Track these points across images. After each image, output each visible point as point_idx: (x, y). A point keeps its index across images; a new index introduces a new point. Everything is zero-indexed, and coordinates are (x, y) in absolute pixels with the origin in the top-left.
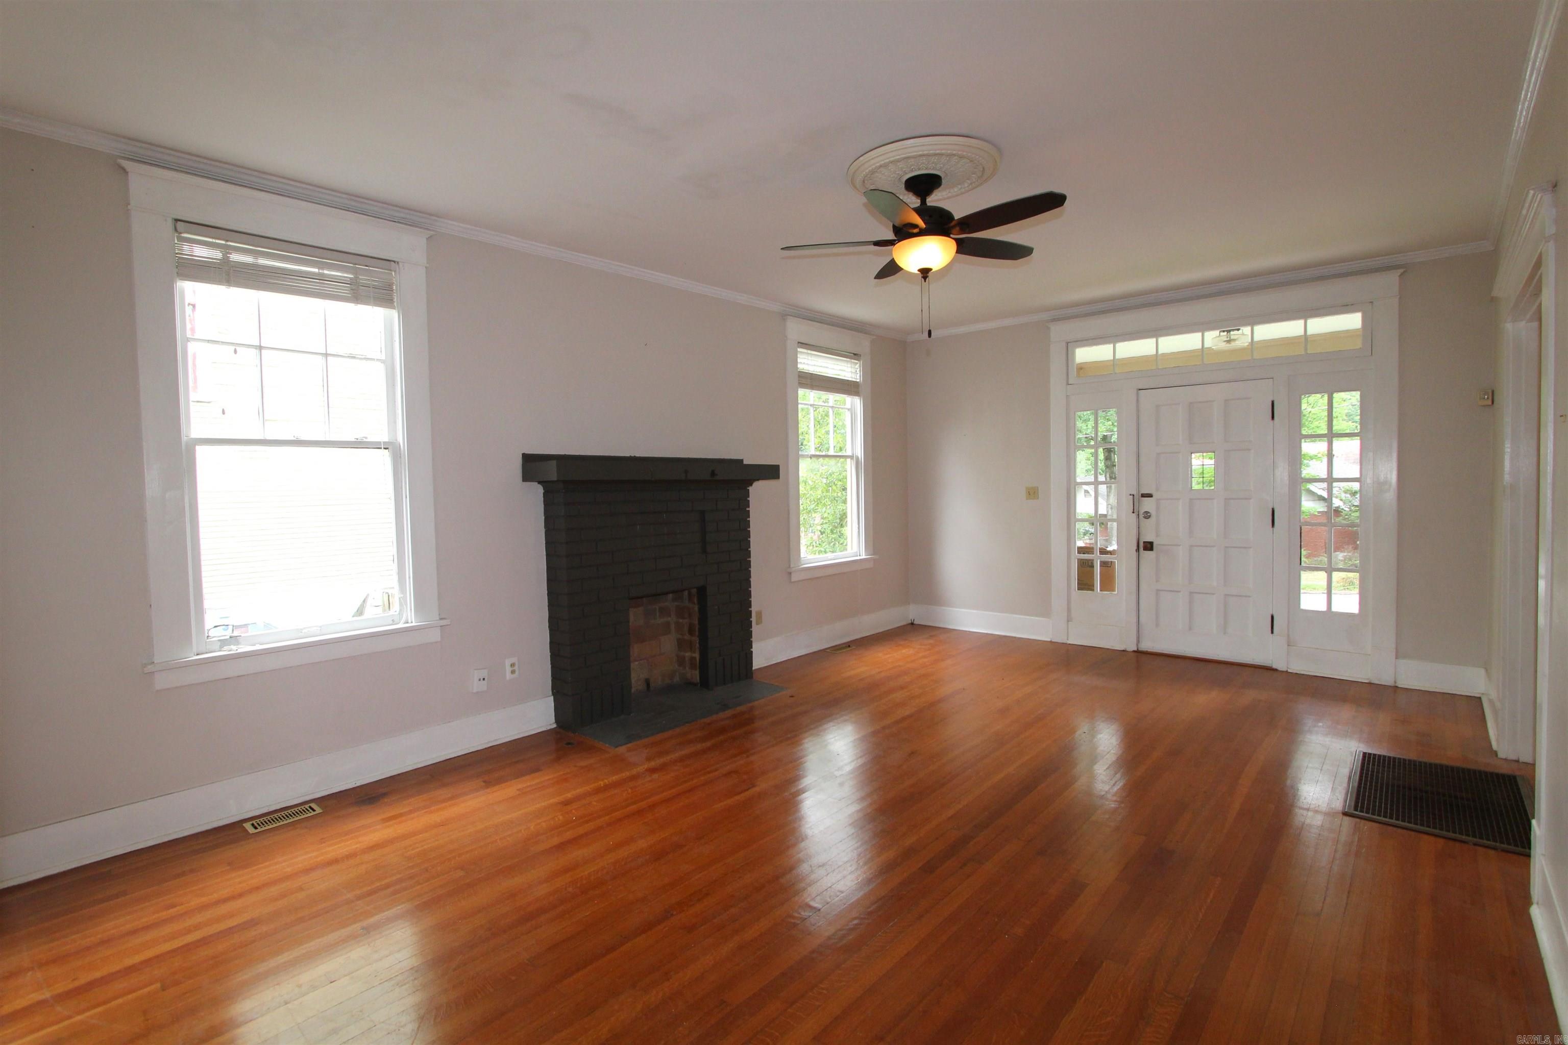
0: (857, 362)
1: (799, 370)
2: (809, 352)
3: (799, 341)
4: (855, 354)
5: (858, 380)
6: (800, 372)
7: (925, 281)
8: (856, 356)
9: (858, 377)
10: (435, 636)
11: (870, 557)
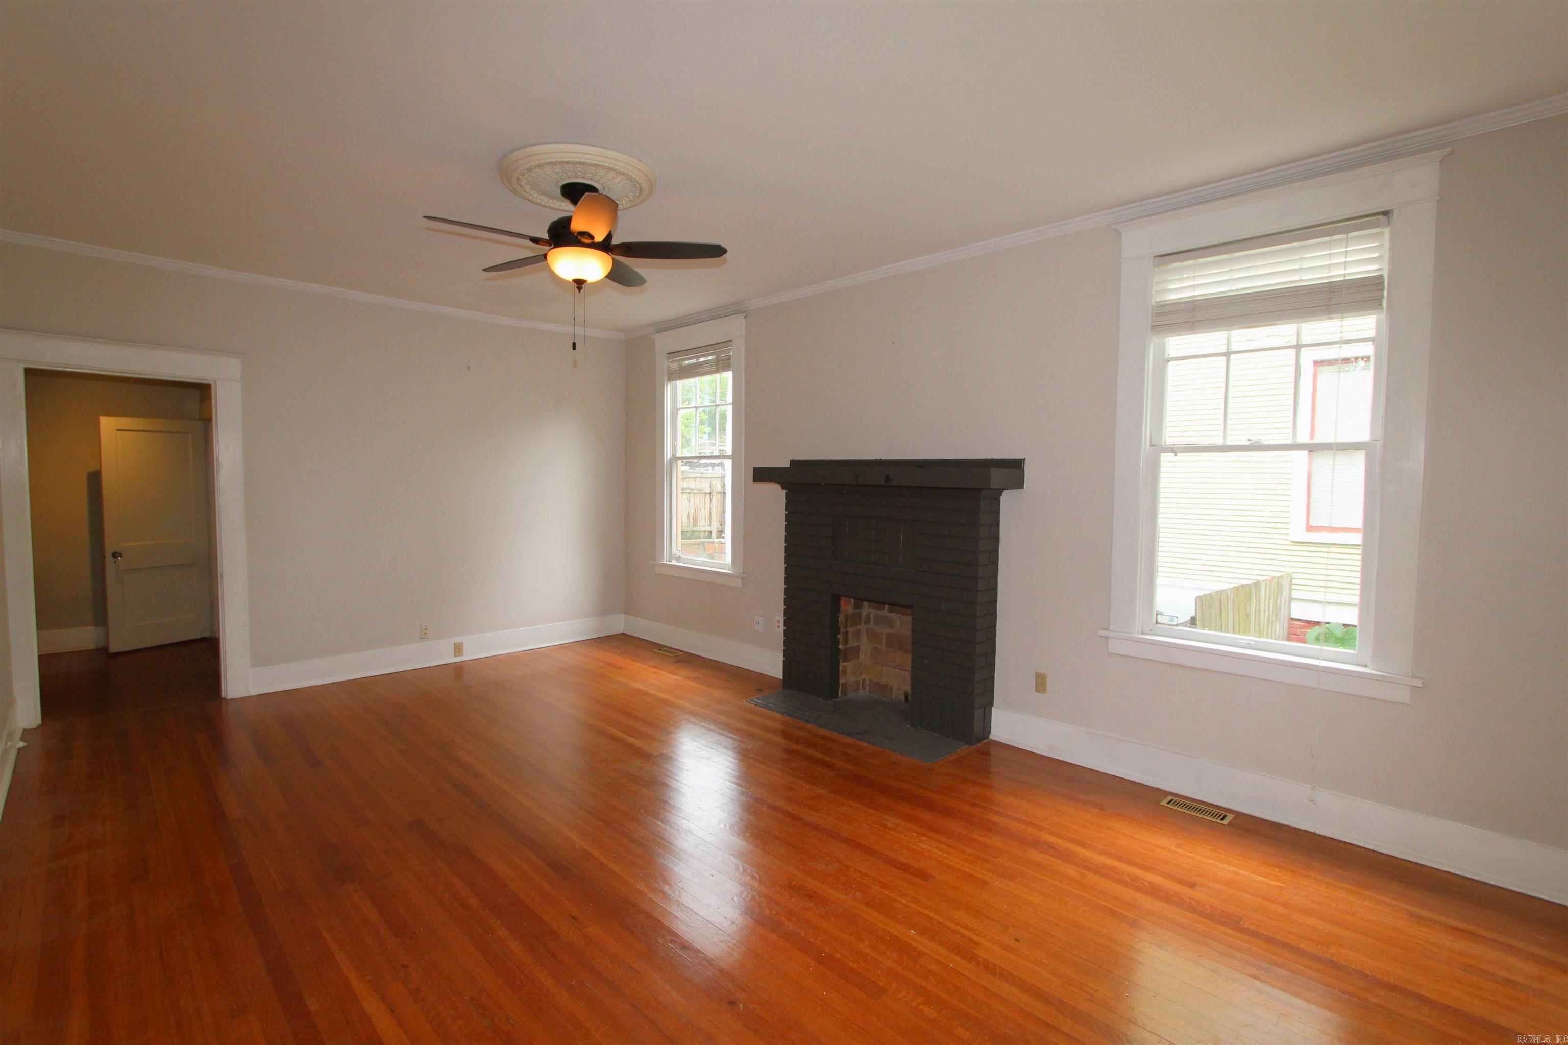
7: (579, 292)
10: (738, 583)
11: (1383, 676)
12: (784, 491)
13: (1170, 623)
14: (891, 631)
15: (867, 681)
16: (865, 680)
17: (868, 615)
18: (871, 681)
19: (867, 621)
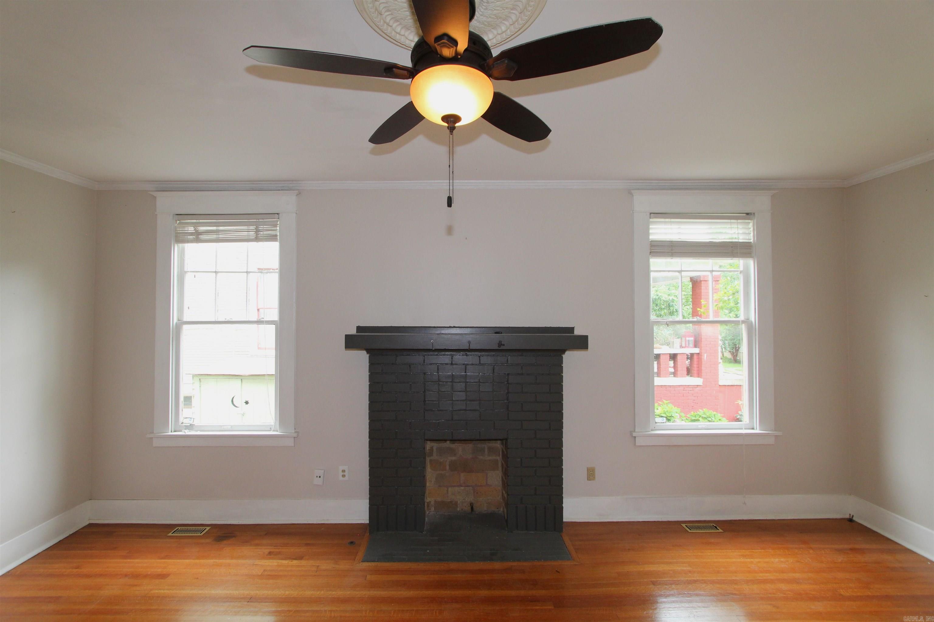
0: (749, 221)
1: (650, 240)
2: (667, 220)
3: (651, 212)
4: (747, 214)
5: (752, 241)
6: (651, 241)
8: (748, 215)
9: (752, 238)
10: (290, 443)
11: (768, 433)
12: (368, 355)
13: (662, 422)
14: (454, 458)
15: (432, 503)
16: (430, 502)
17: (432, 448)
18: (435, 501)
19: (431, 454)
